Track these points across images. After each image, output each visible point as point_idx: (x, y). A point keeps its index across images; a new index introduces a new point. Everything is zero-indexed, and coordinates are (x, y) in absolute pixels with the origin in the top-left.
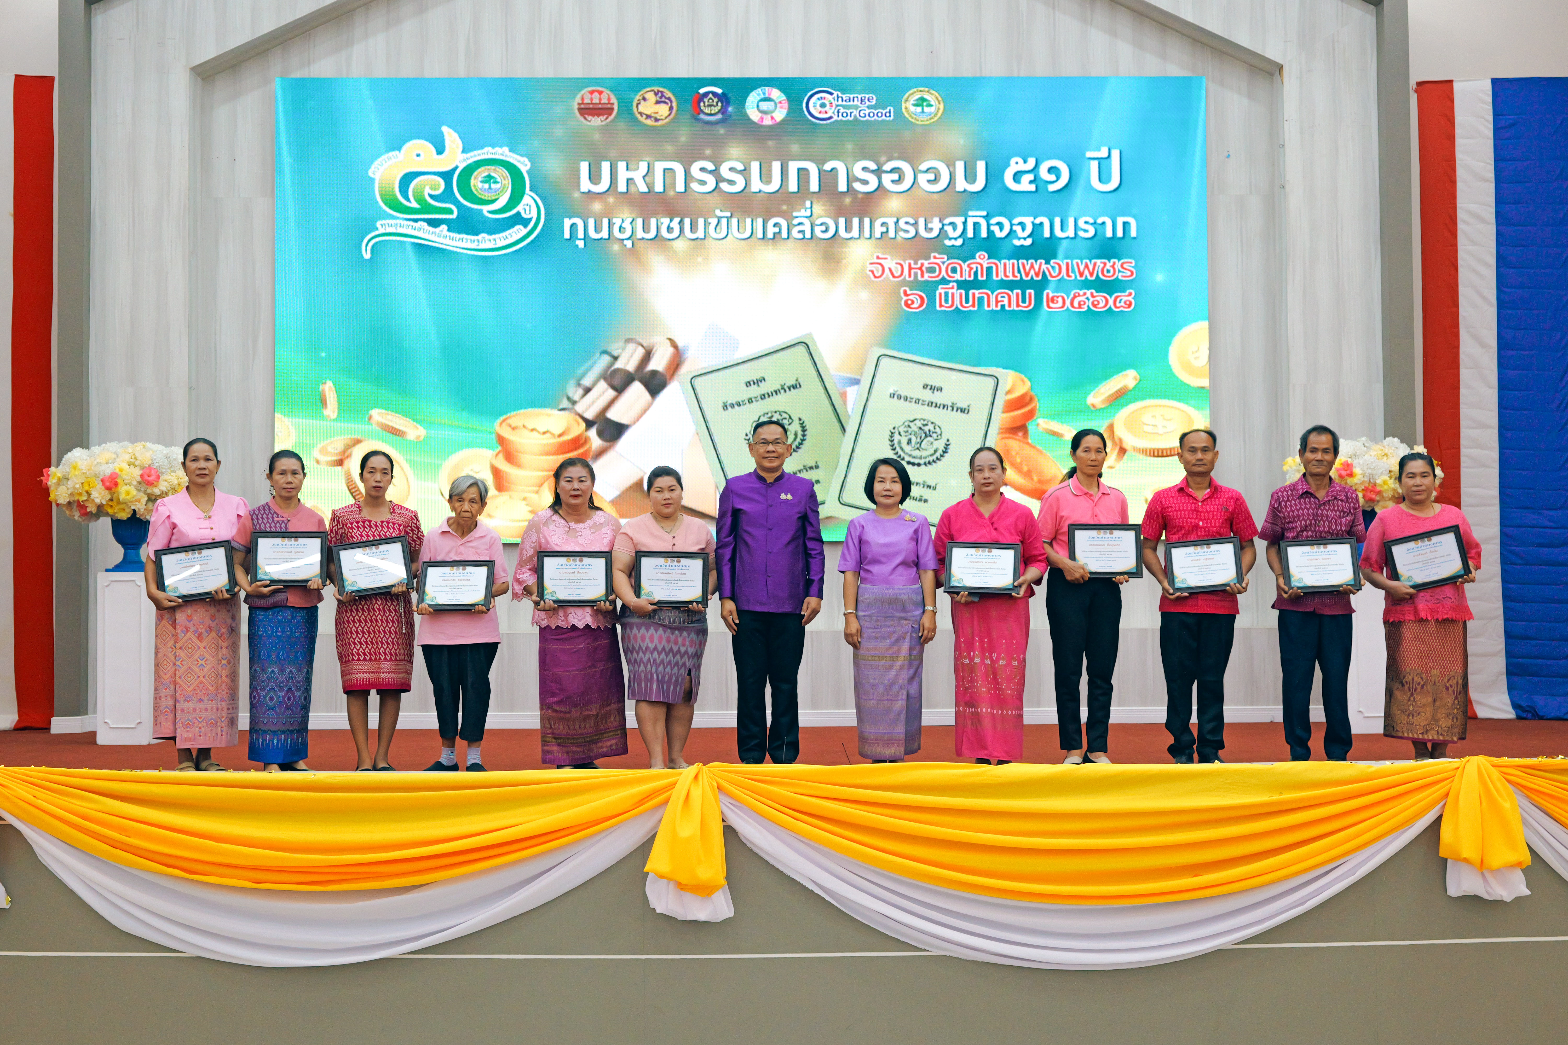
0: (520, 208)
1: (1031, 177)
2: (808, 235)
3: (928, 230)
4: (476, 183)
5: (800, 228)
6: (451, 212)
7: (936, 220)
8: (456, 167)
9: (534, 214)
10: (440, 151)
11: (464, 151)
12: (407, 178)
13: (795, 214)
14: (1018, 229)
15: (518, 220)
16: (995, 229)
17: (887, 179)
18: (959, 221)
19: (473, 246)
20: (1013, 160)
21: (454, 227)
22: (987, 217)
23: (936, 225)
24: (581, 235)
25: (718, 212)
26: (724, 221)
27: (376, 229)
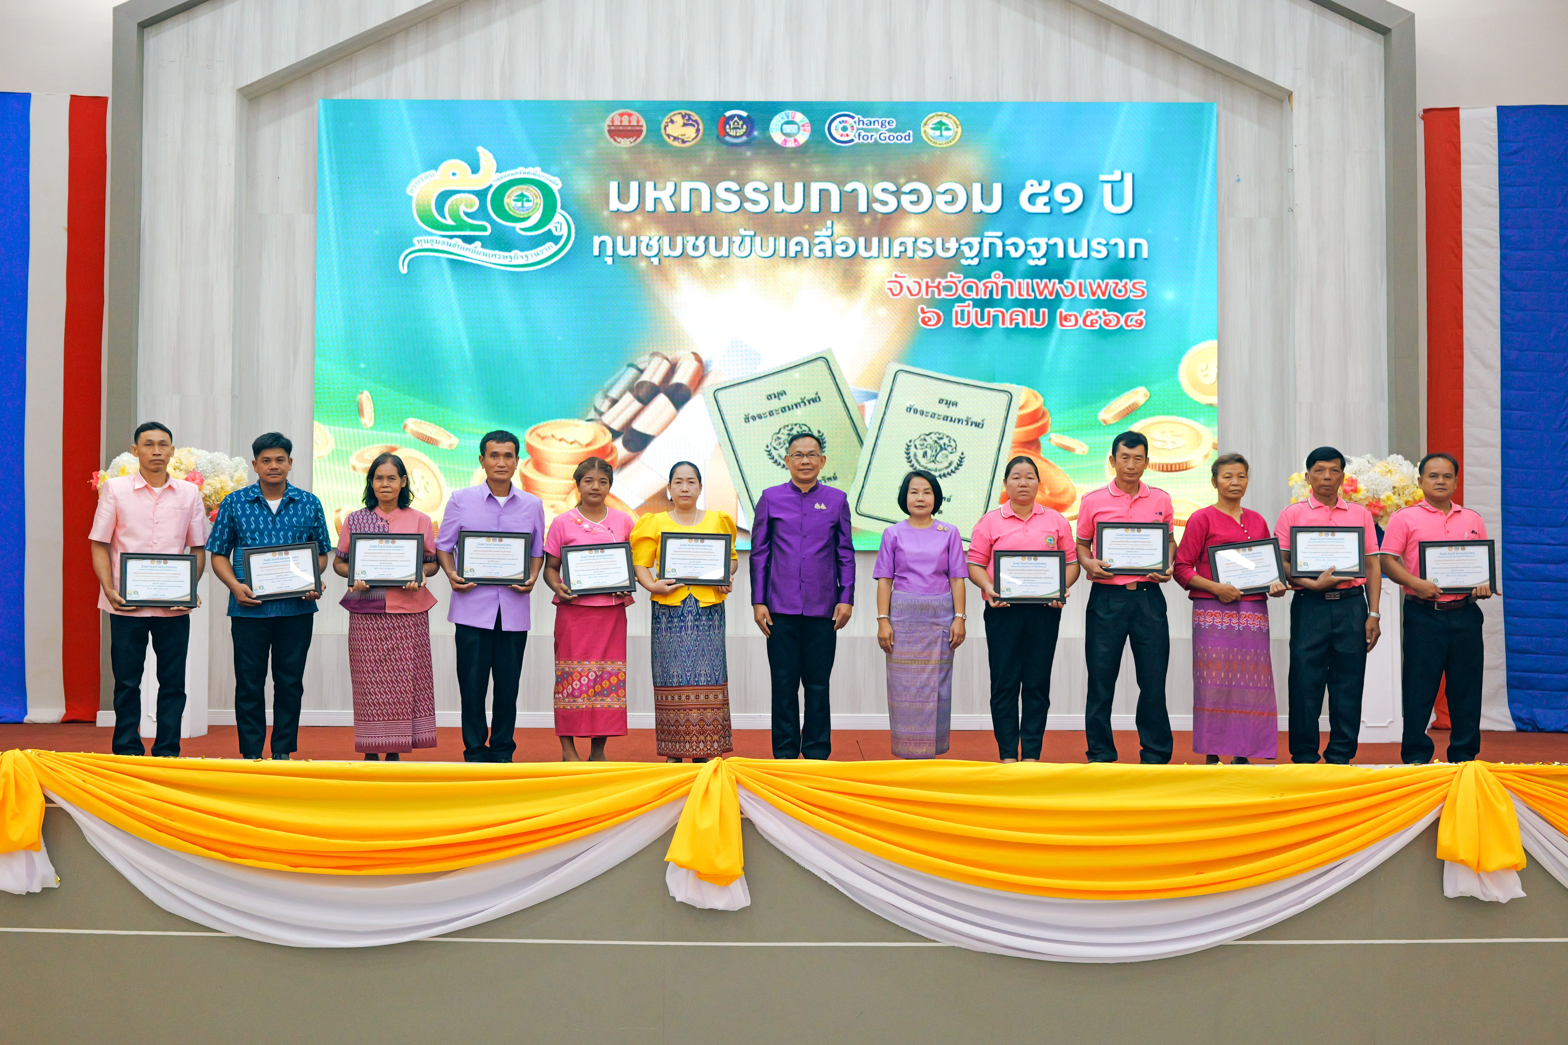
0: (551, 226)
1: (1046, 199)
2: (829, 254)
3: (946, 249)
4: (510, 201)
5: (821, 247)
6: (485, 229)
7: (953, 240)
8: (491, 186)
9: (565, 232)
10: (475, 170)
11: (498, 171)
12: (444, 196)
13: (816, 233)
14: (1032, 249)
15: (550, 237)
16: (1011, 249)
17: (905, 200)
18: (975, 241)
19: (506, 262)
20: (1028, 183)
21: (488, 243)
22: (1003, 238)
23: (953, 245)
24: (609, 252)
25: (742, 231)
26: (748, 240)
27: (413, 245)
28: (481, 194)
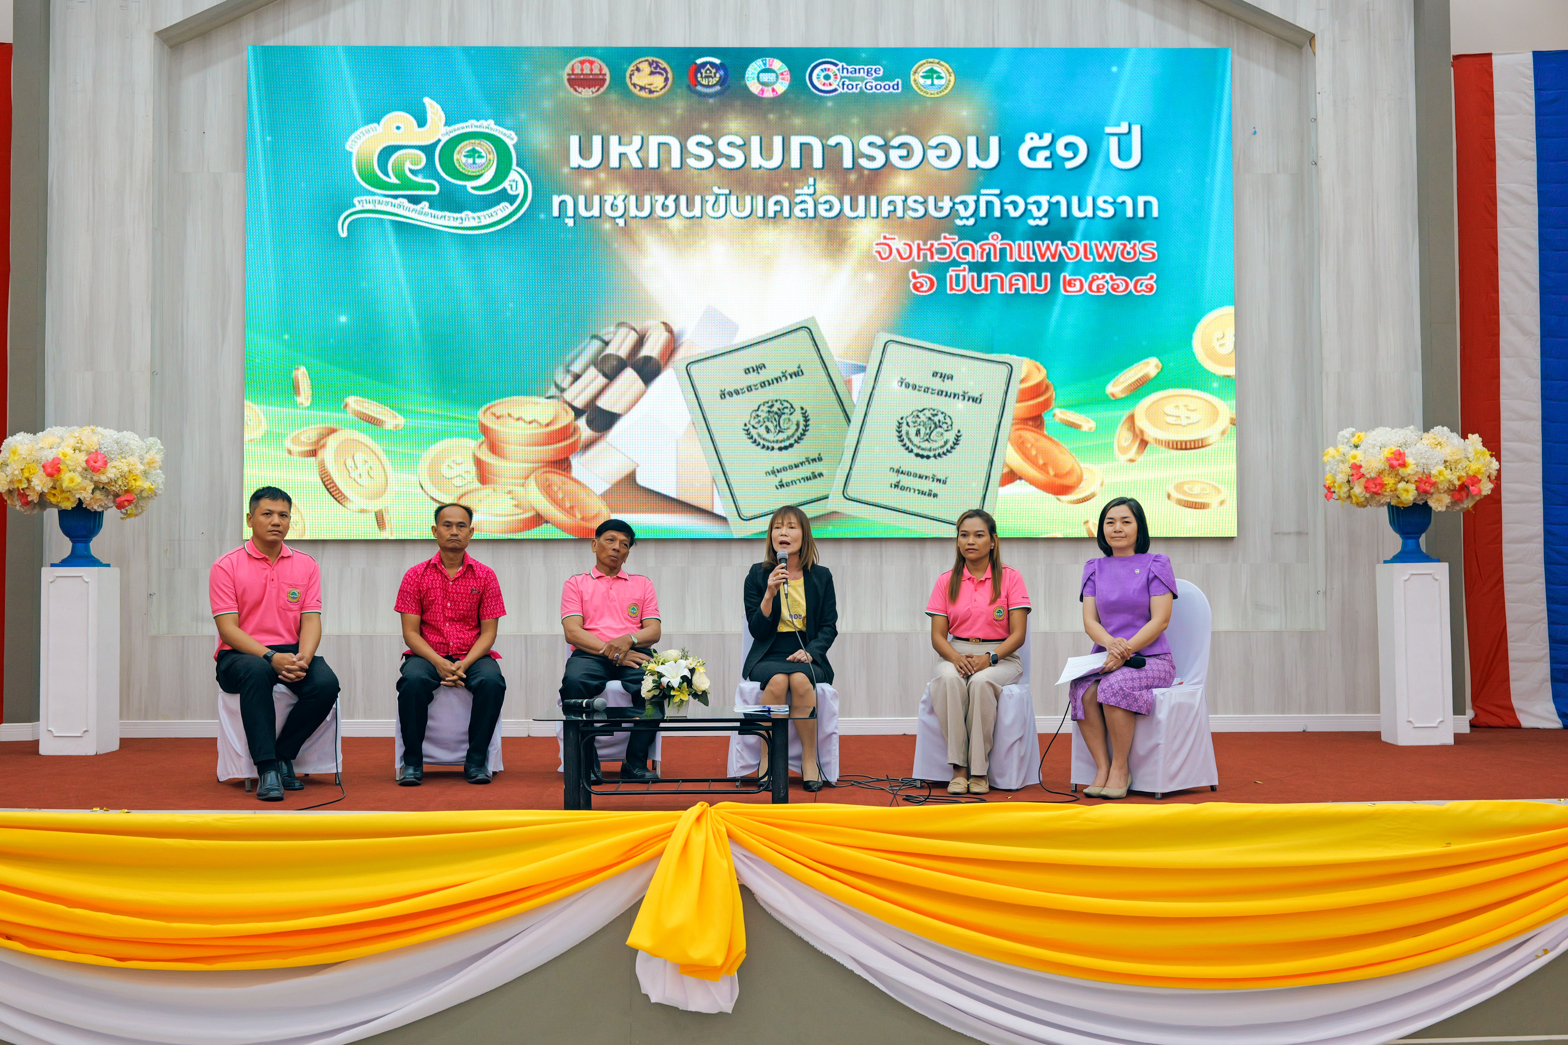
0: (506, 184)
1: (1047, 153)
2: (811, 214)
3: (938, 209)
4: (460, 158)
5: (803, 206)
6: (432, 188)
7: (947, 198)
8: (439, 140)
9: (521, 190)
10: (422, 123)
11: (447, 124)
12: (388, 151)
13: (797, 191)
14: (1033, 208)
15: (504, 196)
16: (1009, 208)
17: (894, 155)
18: (971, 199)
19: (456, 224)
20: (1028, 136)
21: (434, 203)
22: (1000, 196)
23: (946, 204)
24: (570, 212)
25: (716, 190)
26: (722, 199)
27: (354, 206)
28: (429, 150)
